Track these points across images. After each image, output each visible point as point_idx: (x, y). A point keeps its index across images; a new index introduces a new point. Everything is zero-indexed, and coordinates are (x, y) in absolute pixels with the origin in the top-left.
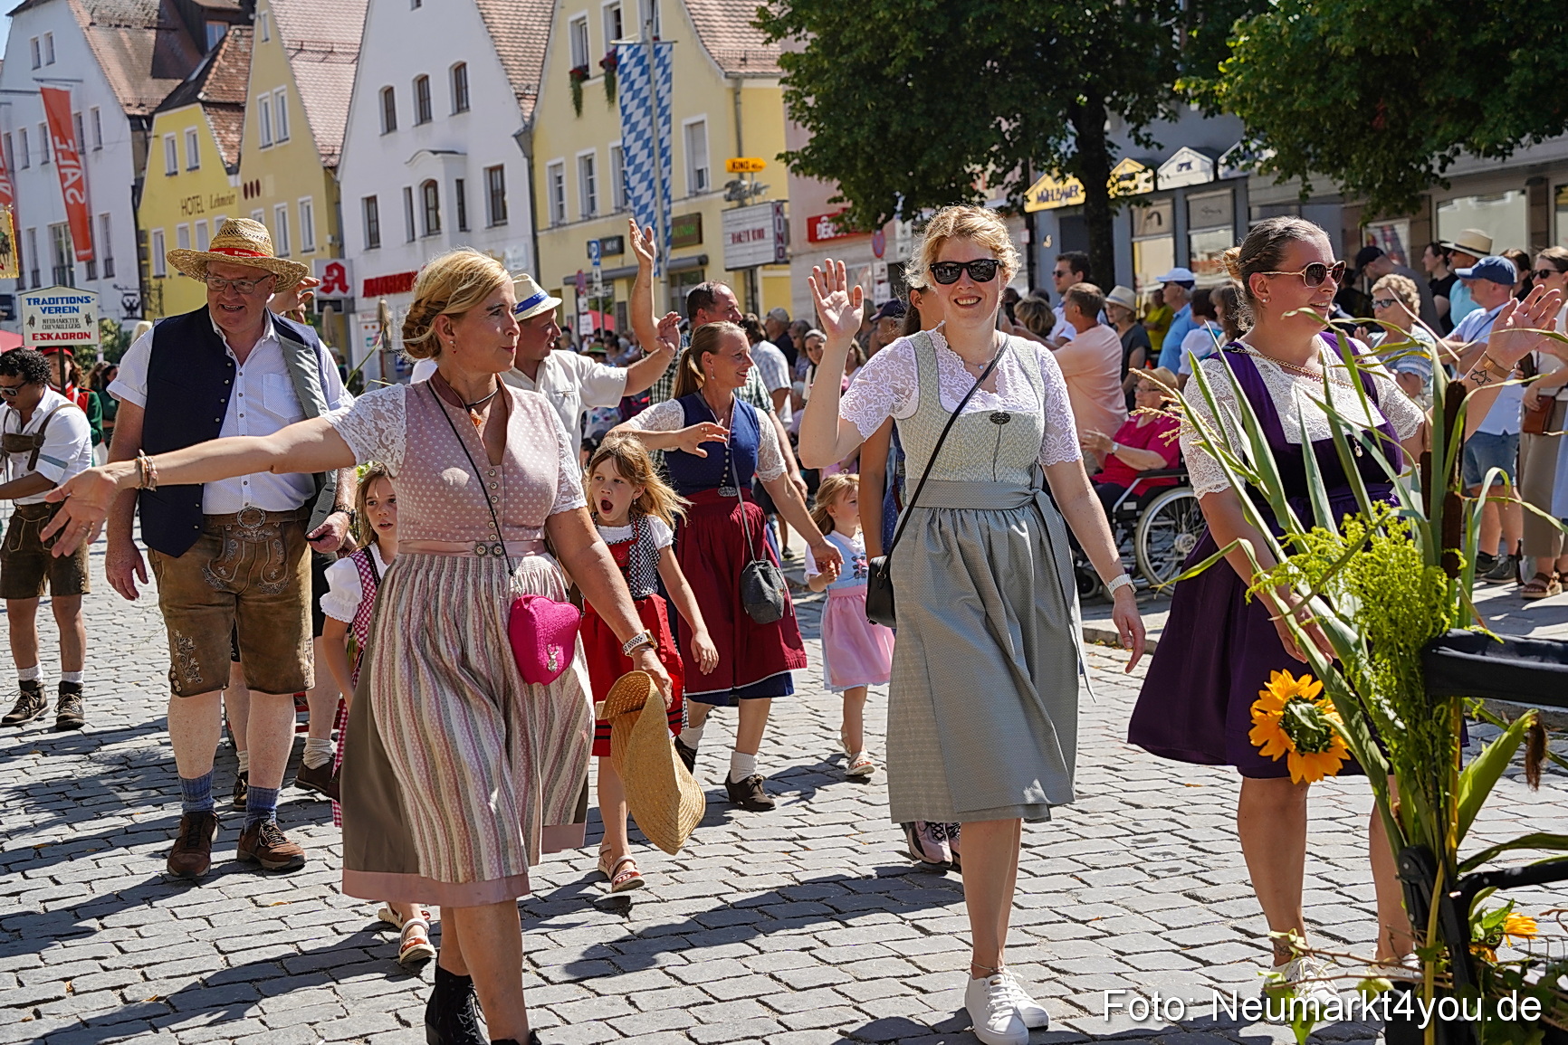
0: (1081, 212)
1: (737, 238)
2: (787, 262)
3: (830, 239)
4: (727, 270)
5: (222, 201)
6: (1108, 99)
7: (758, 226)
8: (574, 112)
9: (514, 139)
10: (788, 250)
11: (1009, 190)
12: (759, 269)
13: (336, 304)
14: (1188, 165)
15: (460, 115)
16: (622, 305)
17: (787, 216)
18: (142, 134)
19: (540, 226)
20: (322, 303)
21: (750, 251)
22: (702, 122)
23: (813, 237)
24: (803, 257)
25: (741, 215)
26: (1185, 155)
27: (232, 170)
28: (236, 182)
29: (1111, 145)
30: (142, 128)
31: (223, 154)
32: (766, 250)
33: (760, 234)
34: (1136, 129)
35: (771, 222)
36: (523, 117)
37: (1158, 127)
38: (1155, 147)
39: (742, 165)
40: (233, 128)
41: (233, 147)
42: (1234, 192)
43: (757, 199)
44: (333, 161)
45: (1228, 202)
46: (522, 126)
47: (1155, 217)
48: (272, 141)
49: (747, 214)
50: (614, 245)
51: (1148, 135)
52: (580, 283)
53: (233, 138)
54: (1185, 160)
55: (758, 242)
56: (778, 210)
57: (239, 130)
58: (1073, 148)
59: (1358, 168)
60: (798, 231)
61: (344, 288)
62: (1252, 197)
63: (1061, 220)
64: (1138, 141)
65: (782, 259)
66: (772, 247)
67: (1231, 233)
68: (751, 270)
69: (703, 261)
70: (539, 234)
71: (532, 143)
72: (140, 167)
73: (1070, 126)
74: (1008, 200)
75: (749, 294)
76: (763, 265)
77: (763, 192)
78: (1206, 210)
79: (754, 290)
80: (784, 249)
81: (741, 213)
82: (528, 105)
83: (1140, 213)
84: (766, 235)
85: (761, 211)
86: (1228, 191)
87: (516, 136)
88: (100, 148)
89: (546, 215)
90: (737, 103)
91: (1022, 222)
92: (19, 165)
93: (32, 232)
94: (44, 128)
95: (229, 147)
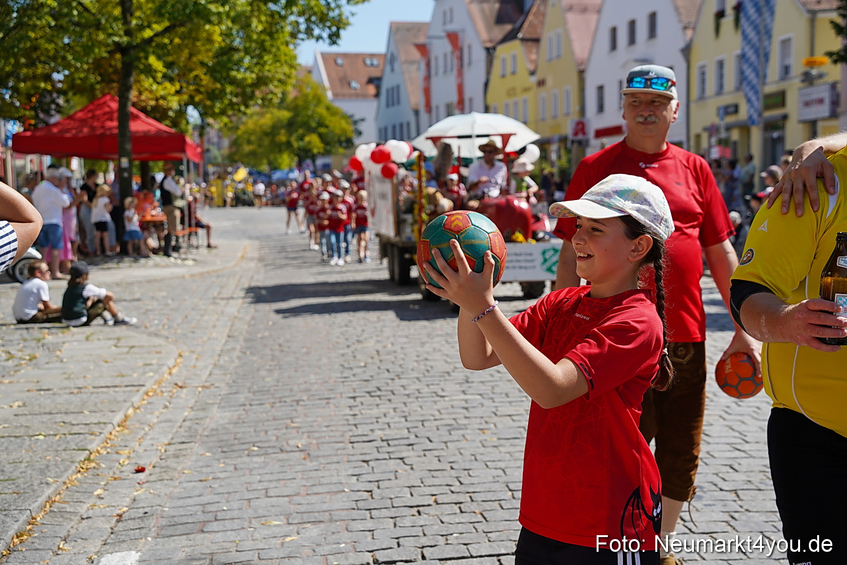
1: (807, 104)
2: (838, 117)
4: (800, 122)
5: (526, 90)
7: (820, 97)
8: (715, 36)
9: (680, 51)
10: (839, 110)
12: (819, 121)
13: (580, 143)
15: (651, 41)
16: (735, 143)
17: (839, 91)
18: (490, 57)
19: (691, 99)
20: (573, 142)
21: (815, 111)
22: (790, 39)
25: (810, 91)
27: (532, 73)
28: (534, 80)
30: (491, 54)
31: (528, 65)
33: (821, 101)
35: (828, 94)
36: (686, 40)
39: (812, 62)
40: (534, 52)
43: (821, 81)
44: (582, 67)
46: (685, 44)
48: (553, 57)
49: (814, 90)
50: (732, 109)
52: (712, 130)
53: (533, 57)
55: (819, 106)
56: (833, 87)
57: (538, 53)
61: (584, 134)
65: (834, 115)
66: (828, 108)
68: (814, 122)
69: (785, 117)
70: (691, 103)
71: (690, 54)
72: (489, 72)
76: (822, 119)
77: (825, 77)
79: (815, 133)
80: (835, 110)
81: (811, 89)
82: (690, 34)
84: (825, 102)
85: (822, 88)
87: (682, 50)
88: (470, 64)
89: (695, 93)
90: (813, 26)
92: (433, 72)
93: (437, 107)
94: (445, 56)
95: (532, 61)
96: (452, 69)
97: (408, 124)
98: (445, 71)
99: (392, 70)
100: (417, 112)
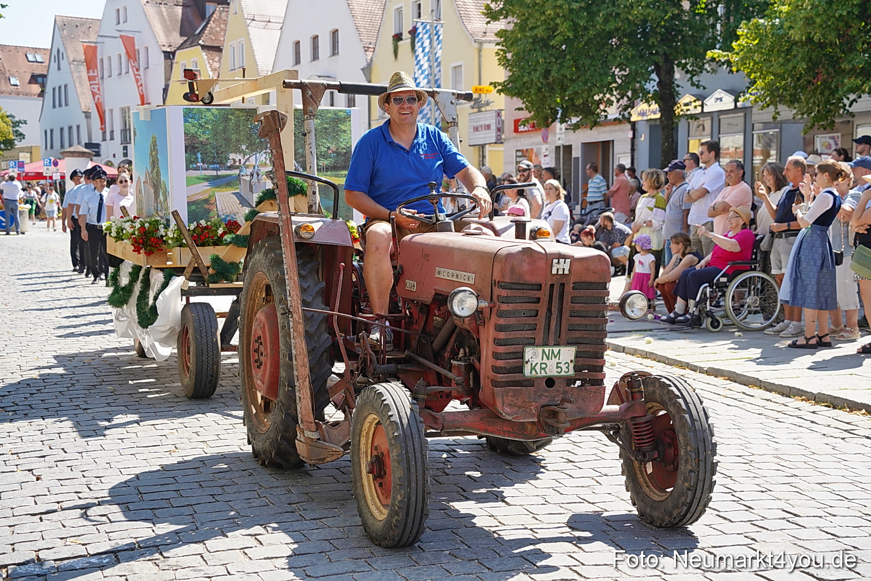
0: (658, 123)
1: (476, 129)
2: (502, 143)
3: (525, 131)
4: (470, 146)
6: (676, 62)
7: (487, 123)
8: (394, 58)
9: (361, 71)
10: (503, 136)
11: (621, 109)
12: (487, 146)
14: (721, 99)
15: (334, 57)
17: (503, 118)
18: (169, 61)
19: (372, 118)
21: (483, 136)
22: (461, 66)
23: (516, 130)
24: (511, 141)
25: (479, 117)
26: (719, 93)
29: (678, 86)
30: (170, 58)
31: (211, 73)
32: (491, 136)
33: (488, 127)
34: (691, 78)
35: (494, 121)
36: (367, 59)
37: (703, 78)
38: (701, 88)
39: (480, 90)
40: (217, 59)
41: (216, 70)
42: (745, 115)
43: (488, 108)
45: (742, 120)
46: (366, 64)
47: (701, 127)
48: (236, 67)
49: (482, 116)
51: (699, 81)
53: (216, 65)
54: (719, 97)
55: (487, 131)
56: (498, 115)
57: (219, 61)
58: (656, 88)
59: (805, 104)
60: (509, 126)
62: (754, 118)
63: (650, 126)
64: (693, 84)
65: (499, 141)
66: (494, 134)
67: (742, 137)
68: (483, 146)
70: (372, 122)
71: (370, 74)
72: (168, 79)
73: (654, 76)
74: (620, 114)
75: (481, 159)
76: (490, 144)
77: (491, 104)
78: (729, 124)
79: (484, 157)
80: (500, 136)
81: (479, 115)
82: (370, 54)
83: (694, 124)
84: (492, 128)
85: (489, 114)
86: (742, 114)
87: (362, 69)
88: (148, 68)
89: (376, 112)
90: (480, 56)
91: (629, 126)
92: (106, 75)
93: (111, 111)
94: (120, 56)
95: (214, 70)
96: (127, 72)
97: (78, 127)
98: (120, 74)
99: (59, 69)
100: (87, 115)
